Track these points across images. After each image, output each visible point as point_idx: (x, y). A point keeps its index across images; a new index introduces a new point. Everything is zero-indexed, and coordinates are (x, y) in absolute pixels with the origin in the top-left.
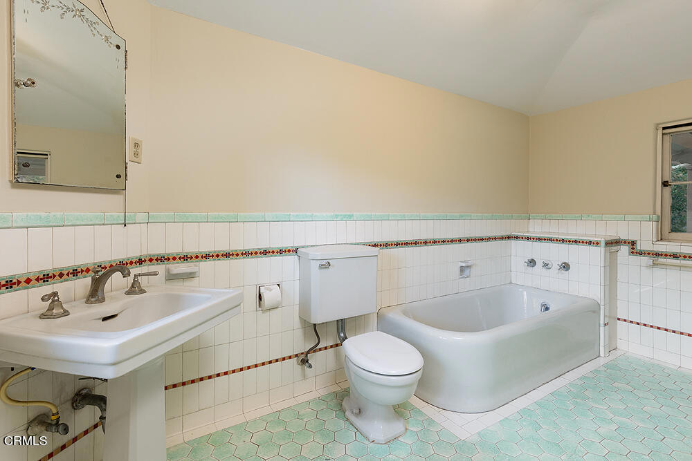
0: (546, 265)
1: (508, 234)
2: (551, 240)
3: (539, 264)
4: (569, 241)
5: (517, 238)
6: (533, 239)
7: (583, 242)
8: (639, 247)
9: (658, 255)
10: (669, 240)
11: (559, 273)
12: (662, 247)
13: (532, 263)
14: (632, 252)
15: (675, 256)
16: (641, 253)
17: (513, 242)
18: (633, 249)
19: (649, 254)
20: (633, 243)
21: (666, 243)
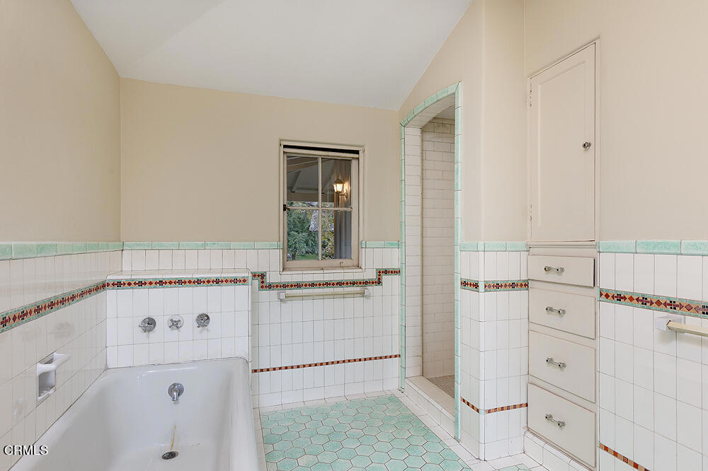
0: (175, 324)
1: (99, 279)
2: (180, 282)
3: (162, 323)
4: (208, 282)
5: (119, 284)
6: (151, 283)
7: (226, 281)
8: (268, 280)
9: (285, 286)
10: (290, 269)
11: (201, 332)
12: (288, 277)
13: (150, 324)
14: (262, 287)
15: (298, 286)
16: (270, 287)
17: (111, 293)
18: (263, 282)
19: (277, 286)
20: (263, 276)
21: (290, 273)
